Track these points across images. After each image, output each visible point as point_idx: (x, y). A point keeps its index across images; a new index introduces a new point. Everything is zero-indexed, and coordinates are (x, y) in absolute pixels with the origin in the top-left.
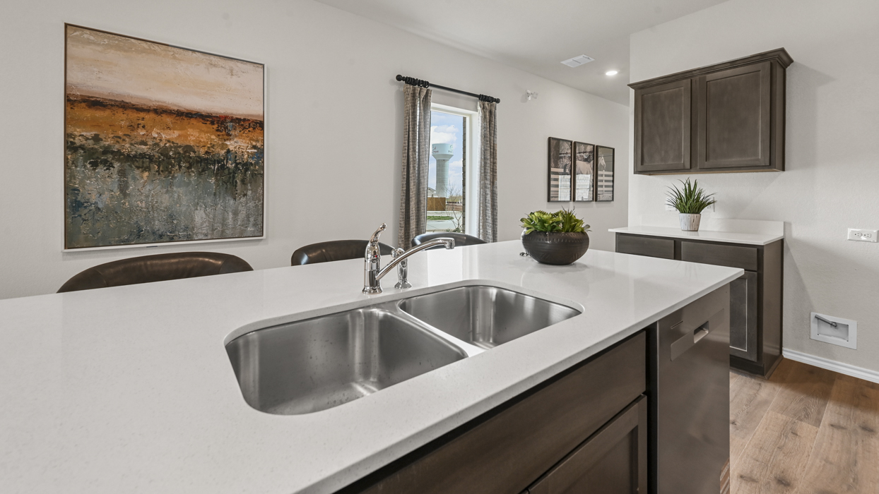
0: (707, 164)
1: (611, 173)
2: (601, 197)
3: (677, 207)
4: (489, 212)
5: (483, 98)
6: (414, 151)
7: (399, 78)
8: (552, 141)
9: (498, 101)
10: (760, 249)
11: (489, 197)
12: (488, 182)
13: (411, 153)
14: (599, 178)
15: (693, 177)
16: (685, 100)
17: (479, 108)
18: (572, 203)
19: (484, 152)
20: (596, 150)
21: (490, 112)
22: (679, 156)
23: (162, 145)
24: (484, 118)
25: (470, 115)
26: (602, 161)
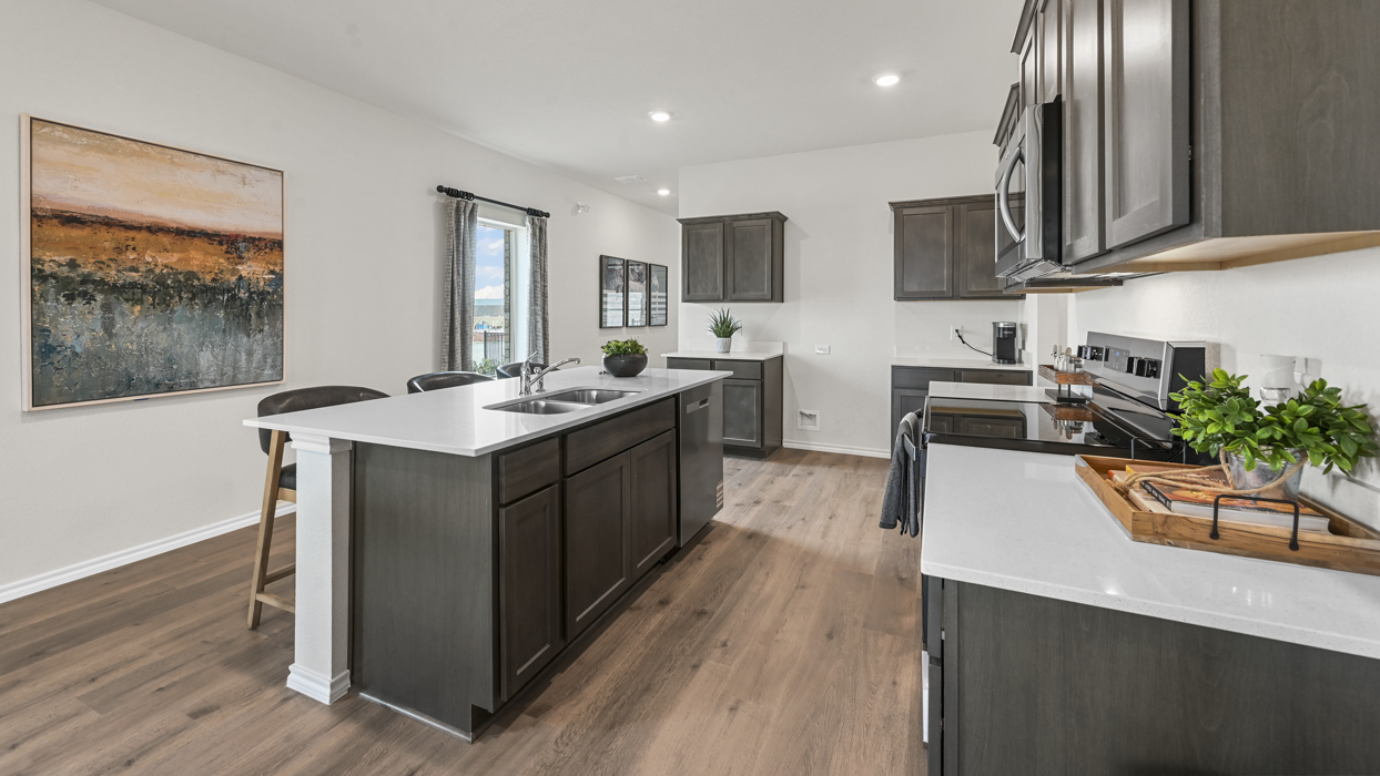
0: (734, 296)
1: (664, 294)
2: (654, 322)
3: (715, 332)
4: (540, 343)
5: (532, 212)
6: (458, 274)
7: (440, 189)
8: (604, 260)
9: (547, 215)
10: (762, 363)
11: (540, 325)
12: (539, 308)
13: (455, 277)
14: (652, 300)
15: (726, 306)
16: (719, 240)
17: (528, 223)
18: (625, 328)
19: (534, 273)
20: (648, 267)
21: (541, 229)
22: (715, 289)
23: (157, 271)
24: (534, 234)
25: (515, 229)
26: (655, 281)
